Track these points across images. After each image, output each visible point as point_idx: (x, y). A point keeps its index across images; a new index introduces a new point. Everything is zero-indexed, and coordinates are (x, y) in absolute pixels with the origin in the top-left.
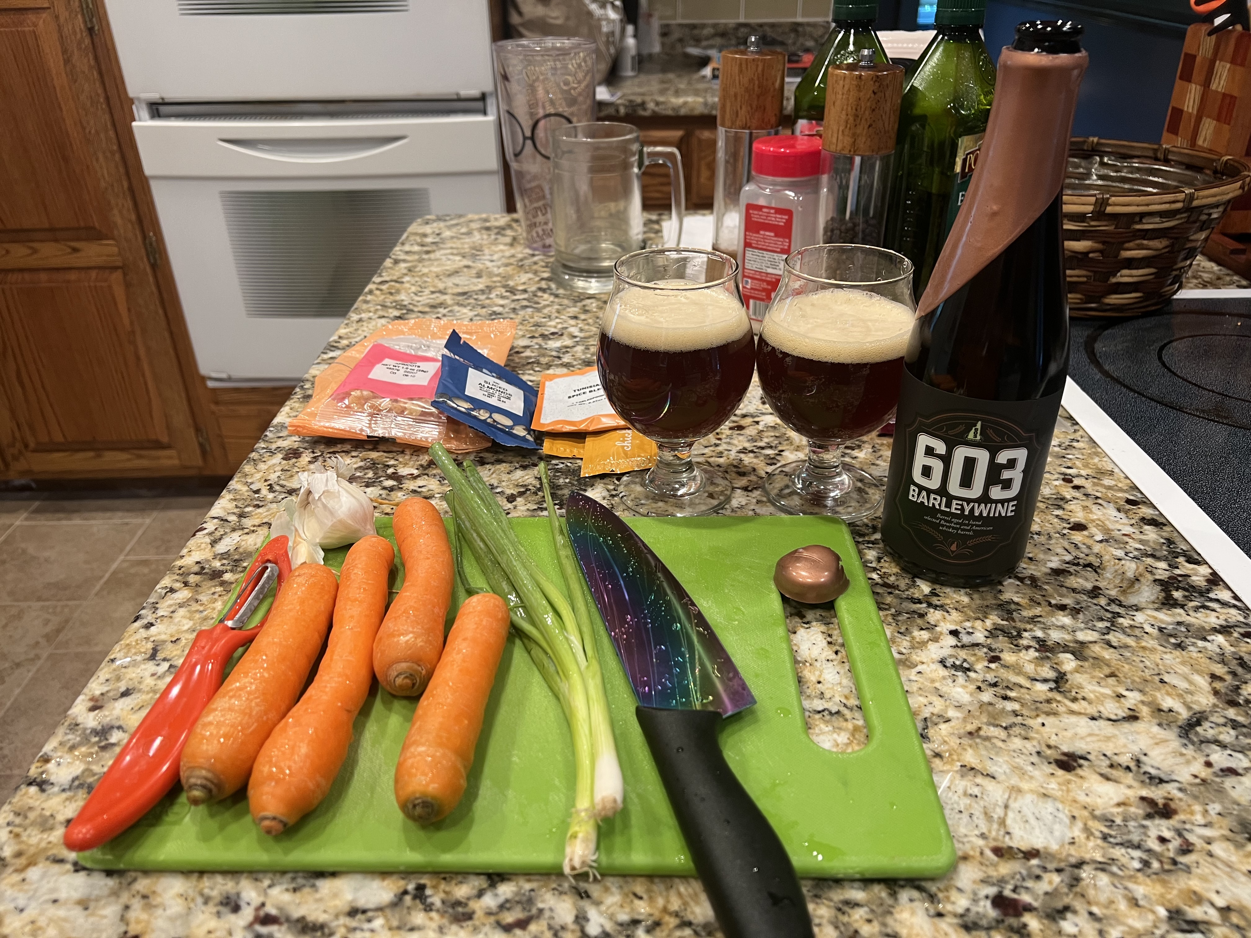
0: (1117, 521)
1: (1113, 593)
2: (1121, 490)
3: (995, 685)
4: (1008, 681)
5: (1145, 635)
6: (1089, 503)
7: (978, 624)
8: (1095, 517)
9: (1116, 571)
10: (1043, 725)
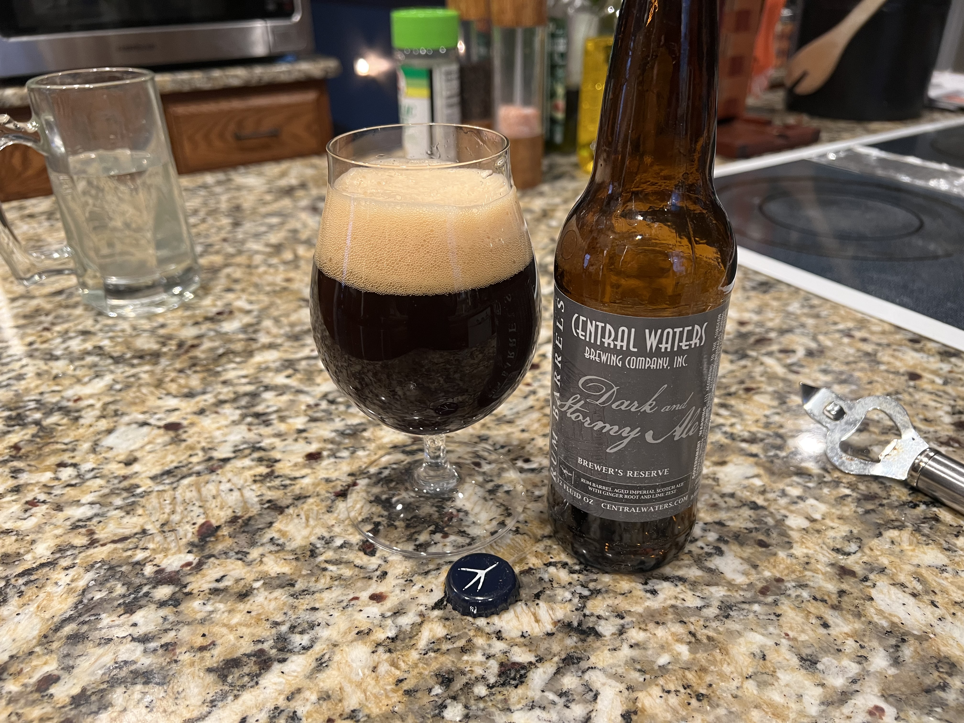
0: (929, 362)
2: (892, 332)
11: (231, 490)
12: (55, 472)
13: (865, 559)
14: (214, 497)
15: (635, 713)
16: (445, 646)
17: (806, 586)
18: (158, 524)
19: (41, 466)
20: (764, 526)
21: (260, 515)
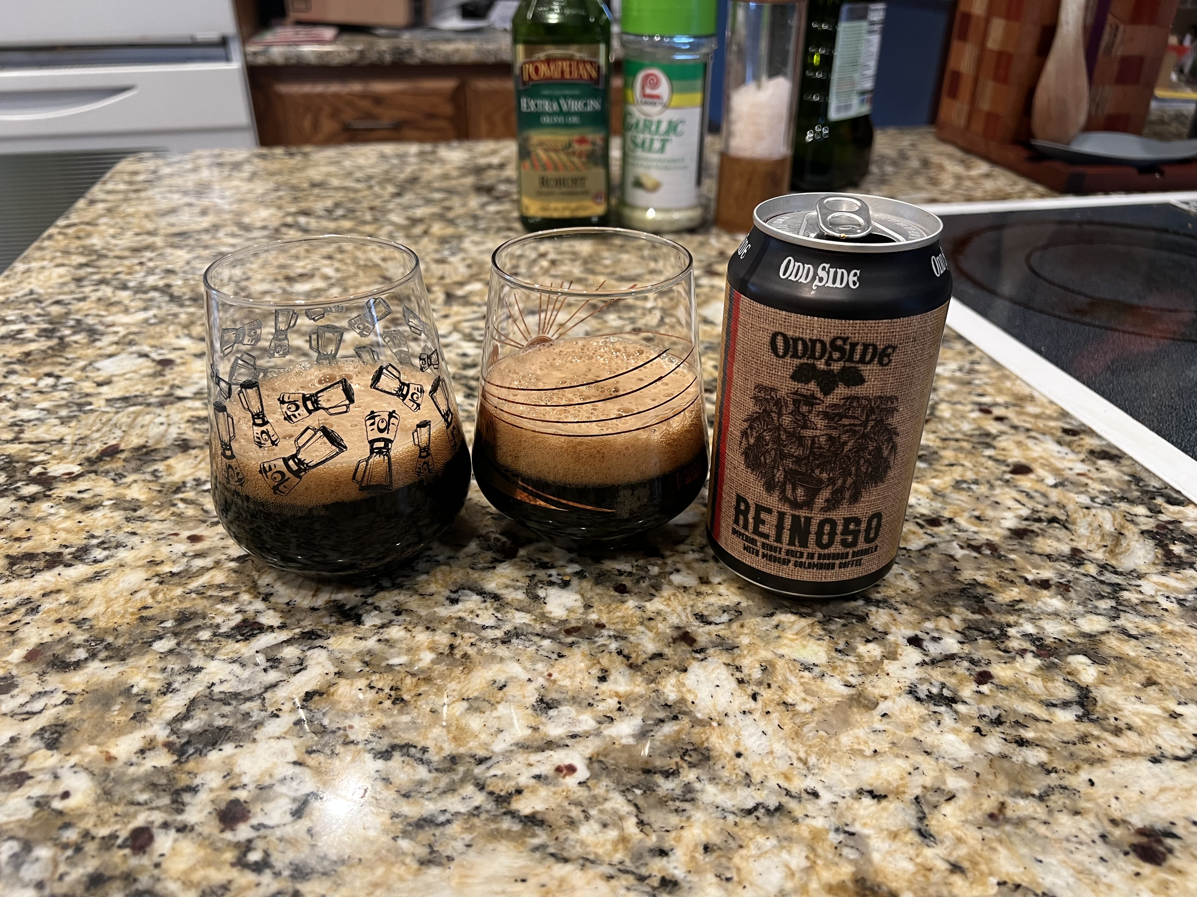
0: (1063, 458)
1: (1100, 555)
2: (1050, 418)
3: (998, 722)
4: (1015, 711)
5: (1166, 613)
6: (1021, 437)
7: (942, 622)
8: (1035, 455)
9: (1090, 525)
10: (1092, 783)
11: (162, 424)
12: (39, 379)
13: (721, 633)
14: (142, 427)
15: (321, 694)
16: (210, 593)
17: (625, 639)
18: (77, 437)
19: (33, 373)
20: (643, 573)
21: (166, 449)
